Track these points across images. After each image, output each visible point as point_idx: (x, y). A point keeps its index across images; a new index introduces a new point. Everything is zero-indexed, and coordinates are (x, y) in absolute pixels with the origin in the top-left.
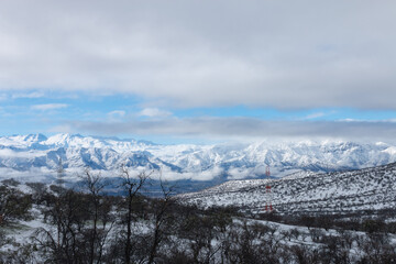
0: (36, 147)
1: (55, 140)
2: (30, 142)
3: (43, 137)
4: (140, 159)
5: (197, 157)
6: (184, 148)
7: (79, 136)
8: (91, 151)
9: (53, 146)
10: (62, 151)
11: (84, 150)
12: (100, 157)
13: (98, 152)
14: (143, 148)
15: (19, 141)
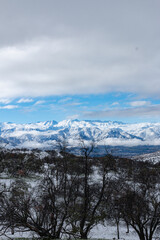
0: (51, 128)
1: (62, 124)
2: (47, 126)
3: (55, 123)
4: (115, 133)
5: (152, 130)
6: (143, 125)
7: (77, 120)
8: (85, 129)
9: (62, 127)
10: (67, 130)
11: (80, 129)
12: (90, 133)
13: (89, 130)
14: (117, 126)
15: (41, 125)
